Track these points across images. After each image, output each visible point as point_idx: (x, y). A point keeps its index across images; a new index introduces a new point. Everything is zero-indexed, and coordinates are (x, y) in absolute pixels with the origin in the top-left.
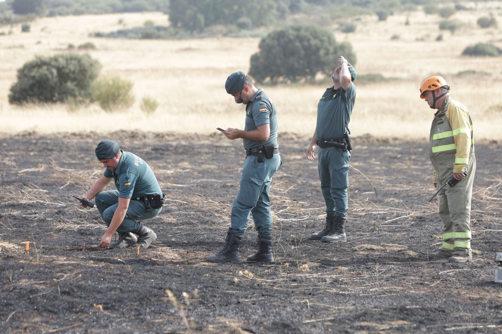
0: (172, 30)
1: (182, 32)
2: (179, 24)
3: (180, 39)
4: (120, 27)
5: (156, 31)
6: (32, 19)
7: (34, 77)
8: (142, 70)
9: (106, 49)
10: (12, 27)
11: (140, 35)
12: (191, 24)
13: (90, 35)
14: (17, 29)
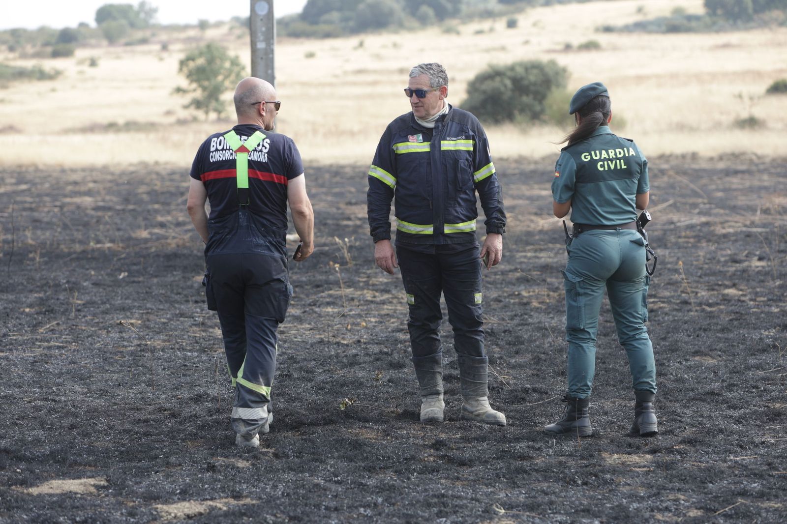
0: (708, 20)
1: (721, 22)
2: (719, 12)
3: (718, 31)
4: (639, 18)
5: (685, 22)
6: (521, 10)
7: (484, 92)
8: (658, 76)
9: (615, 48)
10: (495, 21)
11: (664, 28)
12: (736, 9)
13: (597, 30)
14: (500, 25)
